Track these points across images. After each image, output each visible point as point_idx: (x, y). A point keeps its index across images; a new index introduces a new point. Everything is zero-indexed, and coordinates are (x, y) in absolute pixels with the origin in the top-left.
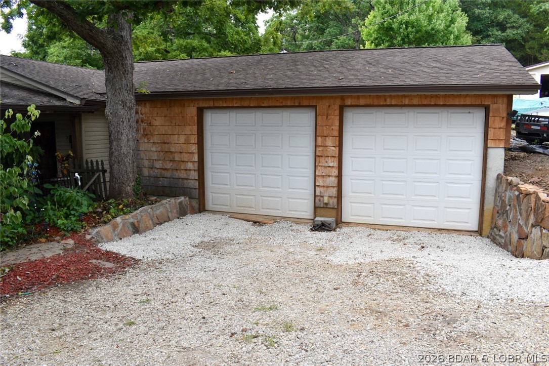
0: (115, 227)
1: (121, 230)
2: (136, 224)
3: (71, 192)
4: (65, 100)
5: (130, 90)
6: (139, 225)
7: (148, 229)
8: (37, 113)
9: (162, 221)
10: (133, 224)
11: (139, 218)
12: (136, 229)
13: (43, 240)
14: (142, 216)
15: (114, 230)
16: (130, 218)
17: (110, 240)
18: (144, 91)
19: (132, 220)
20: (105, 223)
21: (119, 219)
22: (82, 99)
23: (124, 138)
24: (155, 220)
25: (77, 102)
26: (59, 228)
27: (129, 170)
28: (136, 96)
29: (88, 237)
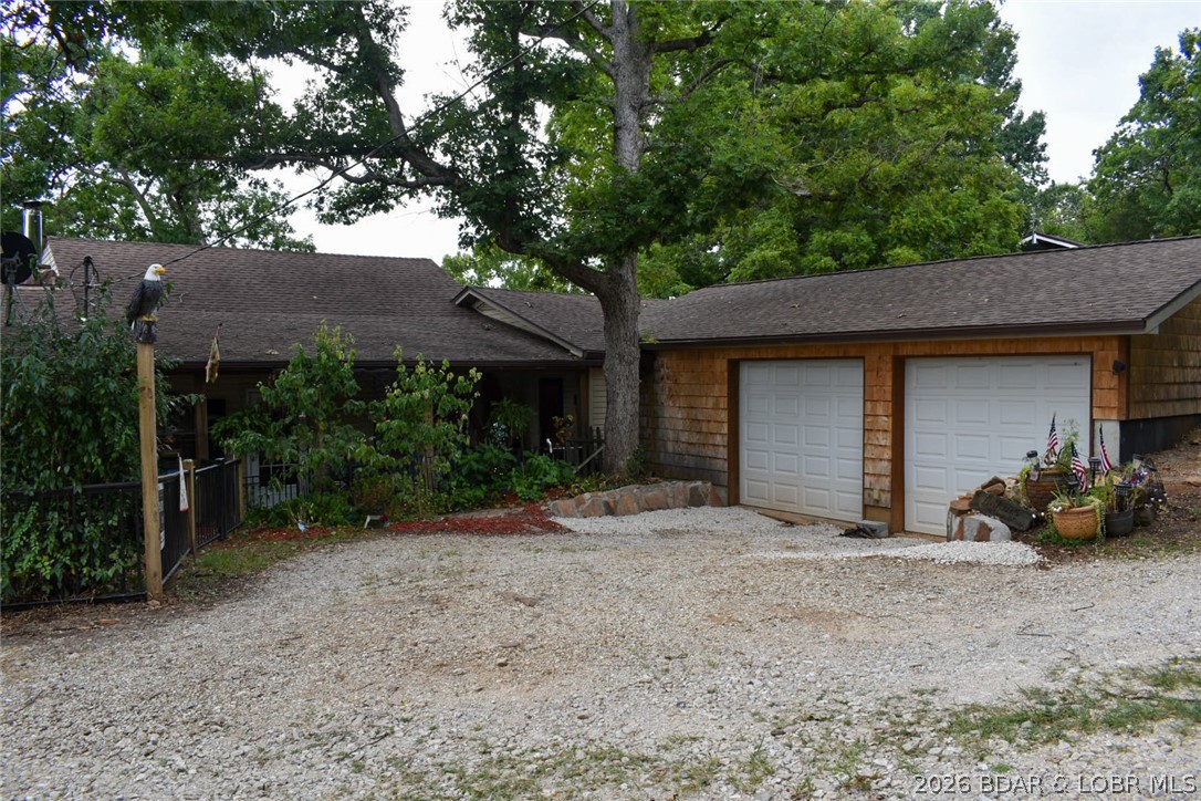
0: (580, 503)
1: (588, 507)
2: (612, 504)
3: (541, 460)
4: (568, 351)
5: (630, 341)
6: (616, 506)
7: (628, 512)
8: (479, 375)
9: (654, 507)
10: (607, 504)
11: (618, 497)
12: (611, 511)
13: (499, 506)
14: (622, 496)
15: (578, 506)
16: (604, 496)
17: (568, 515)
18: (651, 340)
19: (606, 499)
20: (571, 497)
21: (587, 495)
22: (584, 351)
23: (620, 399)
24: (642, 503)
25: (580, 355)
26: (516, 495)
27: (624, 440)
28: (641, 346)
29: (543, 508)
